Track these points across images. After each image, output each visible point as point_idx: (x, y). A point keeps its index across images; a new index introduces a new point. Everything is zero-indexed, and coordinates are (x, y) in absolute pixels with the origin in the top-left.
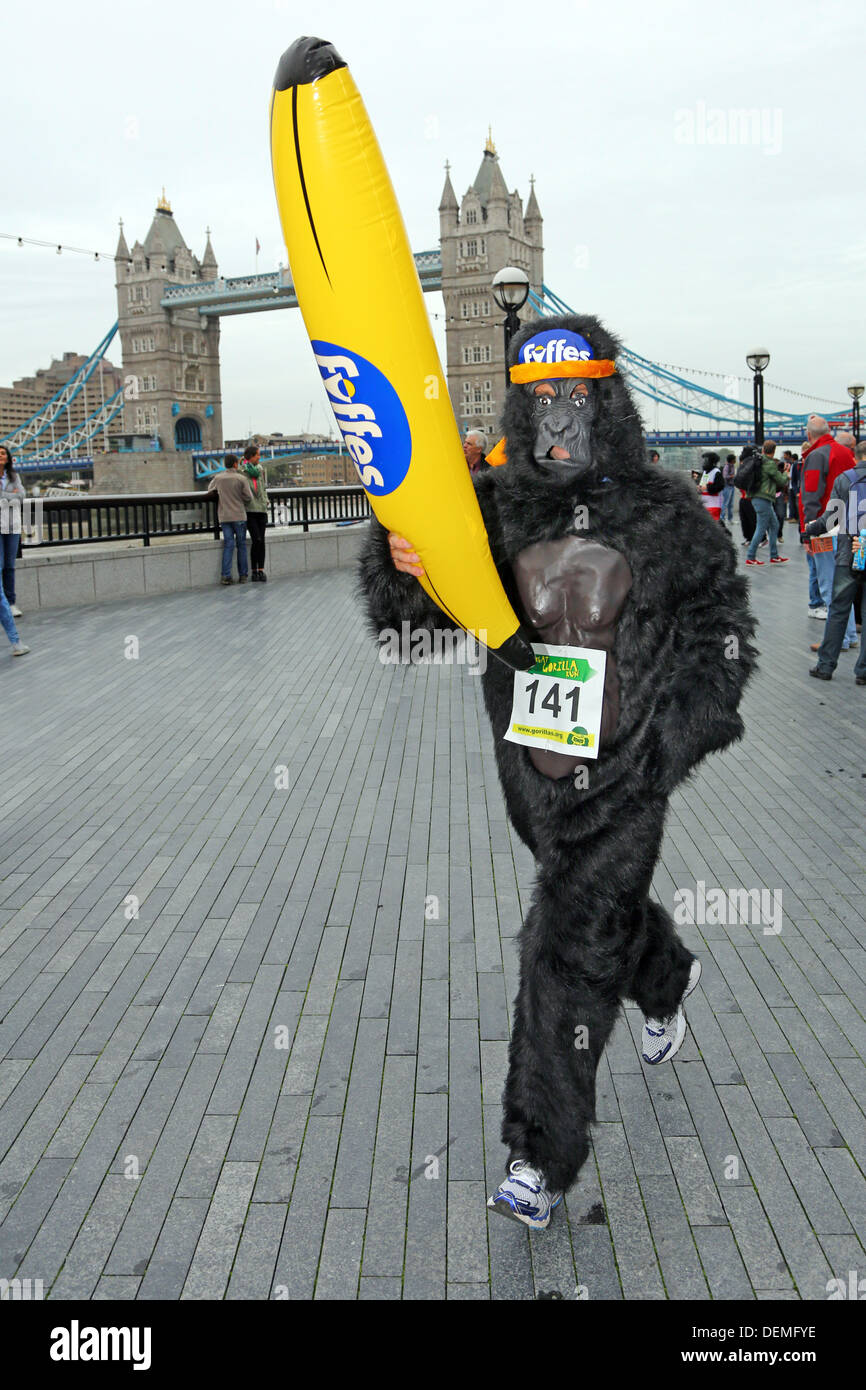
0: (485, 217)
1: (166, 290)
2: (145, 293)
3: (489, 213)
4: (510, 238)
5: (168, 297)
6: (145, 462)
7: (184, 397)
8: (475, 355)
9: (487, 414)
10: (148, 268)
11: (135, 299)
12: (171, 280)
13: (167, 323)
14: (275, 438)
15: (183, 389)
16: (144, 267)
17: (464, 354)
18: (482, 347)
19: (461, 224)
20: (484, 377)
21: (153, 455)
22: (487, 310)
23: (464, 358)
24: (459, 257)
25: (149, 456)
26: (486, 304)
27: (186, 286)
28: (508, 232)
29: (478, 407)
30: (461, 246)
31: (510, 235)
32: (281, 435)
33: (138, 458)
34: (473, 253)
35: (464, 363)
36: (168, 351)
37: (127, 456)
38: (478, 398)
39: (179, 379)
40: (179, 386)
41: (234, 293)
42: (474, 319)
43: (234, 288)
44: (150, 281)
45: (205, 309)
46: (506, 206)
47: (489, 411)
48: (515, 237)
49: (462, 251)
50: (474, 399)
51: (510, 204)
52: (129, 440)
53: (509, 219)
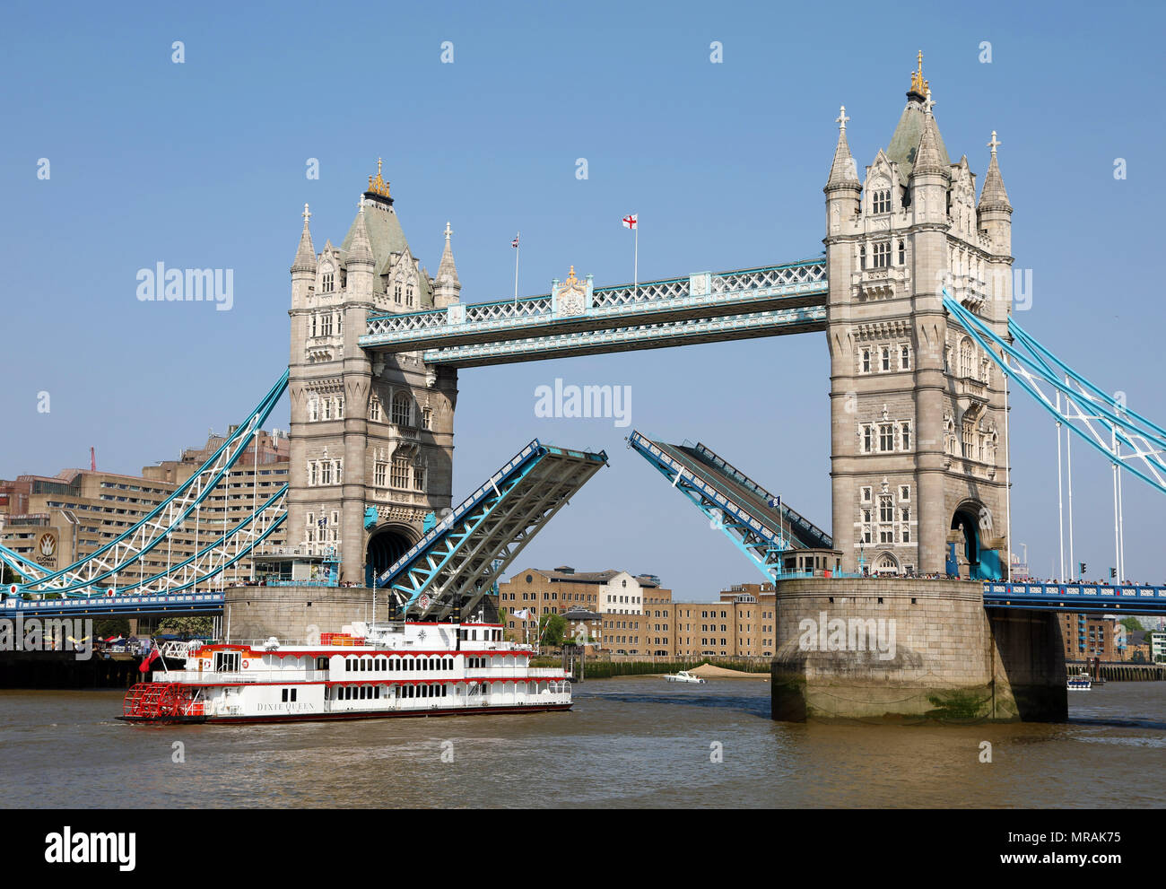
0: (907, 201)
1: (369, 322)
2: (335, 327)
3: (917, 195)
4: (950, 238)
5: (372, 332)
6: (309, 604)
7: (387, 498)
8: (883, 438)
9: (902, 544)
10: (344, 285)
11: (318, 333)
12: (378, 306)
13: (366, 374)
14: (560, 575)
15: (387, 485)
16: (337, 283)
17: (863, 435)
18: (898, 425)
19: (863, 215)
20: (894, 478)
21: (324, 592)
22: (905, 361)
23: (863, 444)
24: (859, 269)
25: (316, 593)
26: (905, 351)
27: (402, 316)
28: (948, 228)
29: (886, 530)
30: (863, 251)
31: (950, 232)
32: (571, 571)
33: (301, 594)
34: (883, 262)
35: (863, 451)
36: (366, 420)
37: (279, 592)
38: (887, 515)
39: (381, 466)
40: (381, 477)
41: (479, 327)
42: (883, 375)
43: (480, 320)
44: (344, 306)
45: (433, 355)
46: (945, 183)
47: (906, 539)
48: (961, 236)
49: (863, 260)
50: (879, 516)
51: (950, 180)
52: (284, 567)
53: (949, 206)
